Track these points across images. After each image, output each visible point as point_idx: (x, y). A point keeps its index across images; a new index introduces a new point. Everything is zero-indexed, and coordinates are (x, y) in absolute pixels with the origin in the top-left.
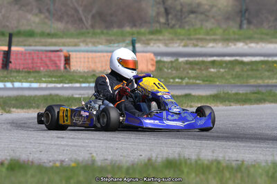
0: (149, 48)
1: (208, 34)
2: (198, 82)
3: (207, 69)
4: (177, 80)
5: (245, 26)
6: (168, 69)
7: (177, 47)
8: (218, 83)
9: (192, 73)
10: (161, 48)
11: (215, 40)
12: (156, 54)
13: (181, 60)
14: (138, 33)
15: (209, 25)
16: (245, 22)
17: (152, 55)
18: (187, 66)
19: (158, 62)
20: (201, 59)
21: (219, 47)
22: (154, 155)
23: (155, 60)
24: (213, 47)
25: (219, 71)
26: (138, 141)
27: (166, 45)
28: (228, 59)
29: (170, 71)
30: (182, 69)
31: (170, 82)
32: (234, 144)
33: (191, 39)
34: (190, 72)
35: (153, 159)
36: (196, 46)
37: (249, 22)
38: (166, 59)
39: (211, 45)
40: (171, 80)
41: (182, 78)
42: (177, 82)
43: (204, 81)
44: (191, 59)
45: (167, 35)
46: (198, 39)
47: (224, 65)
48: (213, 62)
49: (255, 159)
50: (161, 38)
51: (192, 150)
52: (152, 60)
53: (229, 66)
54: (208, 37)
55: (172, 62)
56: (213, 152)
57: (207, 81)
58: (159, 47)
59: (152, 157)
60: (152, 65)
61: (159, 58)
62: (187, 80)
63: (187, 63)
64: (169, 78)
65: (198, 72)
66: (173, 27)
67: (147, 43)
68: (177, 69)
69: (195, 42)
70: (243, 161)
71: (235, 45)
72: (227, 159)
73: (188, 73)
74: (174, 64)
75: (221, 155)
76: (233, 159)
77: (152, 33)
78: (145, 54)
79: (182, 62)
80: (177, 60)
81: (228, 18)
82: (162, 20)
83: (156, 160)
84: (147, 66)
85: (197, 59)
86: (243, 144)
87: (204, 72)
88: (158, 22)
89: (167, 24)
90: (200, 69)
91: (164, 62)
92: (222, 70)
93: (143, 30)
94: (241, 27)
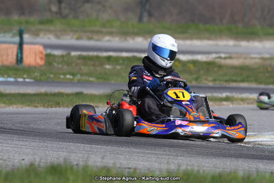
0: (38, 40)
1: (104, 25)
2: (91, 79)
3: (102, 64)
4: (68, 76)
5: (145, 19)
6: (58, 64)
7: (69, 40)
8: (112, 82)
9: (85, 69)
10: (52, 39)
11: (111, 34)
12: (46, 46)
13: (73, 53)
14: (27, 22)
15: (105, 16)
16: (145, 14)
17: (41, 48)
18: (79, 61)
19: (48, 56)
20: (95, 54)
21: (116, 42)
22: (38, 160)
23: (44, 52)
24: (109, 41)
25: (115, 68)
26: (21, 143)
27: (57, 37)
28: (125, 54)
29: (60, 66)
30: (74, 65)
31: (60, 78)
32: (128, 149)
33: (85, 31)
34: (83, 67)
35: (37, 163)
36: (90, 39)
37: (150, 15)
38: (57, 53)
39: (107, 38)
40: (62, 77)
41: (73, 75)
42: (68, 79)
43: (98, 78)
44: (84, 54)
45: (58, 25)
46: (92, 32)
47: (121, 61)
48: (109, 58)
49: (149, 166)
50: (52, 28)
51: (80, 155)
52: (41, 53)
53: (126, 62)
54: (104, 30)
55: (62, 56)
56: (103, 158)
57: (101, 78)
58: (49, 38)
59: (35, 161)
60: (41, 59)
61: (49, 51)
62: (79, 77)
63: (80, 57)
64: (60, 74)
65: (92, 68)
66: (65, 17)
67: (36, 34)
68: (68, 64)
69: (89, 35)
70: (135, 169)
71: (133, 39)
72: (118, 166)
73: (80, 69)
74: (65, 59)
75: (112, 162)
76: (126, 166)
77: (42, 23)
78: (33, 46)
79: (75, 56)
80: (69, 54)
81: (127, 9)
82: (54, 8)
83: (39, 165)
84: (36, 59)
85: (91, 54)
86: (138, 150)
87: (98, 69)
88: (50, 11)
89: (59, 13)
90: (94, 65)
91: (54, 56)
92: (118, 67)
93: (32, 19)
94: (140, 19)
